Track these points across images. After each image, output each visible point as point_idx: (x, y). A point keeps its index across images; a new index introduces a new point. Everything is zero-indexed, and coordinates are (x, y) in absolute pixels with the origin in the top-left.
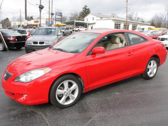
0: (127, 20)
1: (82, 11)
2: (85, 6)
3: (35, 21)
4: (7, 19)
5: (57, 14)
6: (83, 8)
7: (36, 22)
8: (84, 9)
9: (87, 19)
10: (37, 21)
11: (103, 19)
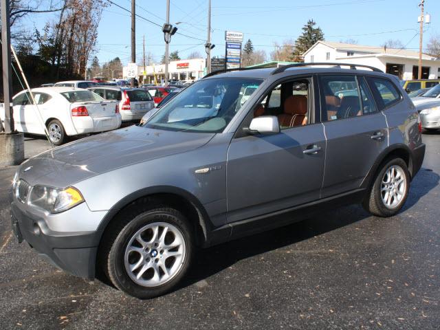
0: (421, 57)
1: (303, 35)
2: (310, 23)
3: (178, 65)
4: (118, 59)
5: (229, 46)
6: (305, 29)
7: (181, 66)
8: (307, 32)
9: (312, 57)
10: (183, 65)
11: (355, 55)
